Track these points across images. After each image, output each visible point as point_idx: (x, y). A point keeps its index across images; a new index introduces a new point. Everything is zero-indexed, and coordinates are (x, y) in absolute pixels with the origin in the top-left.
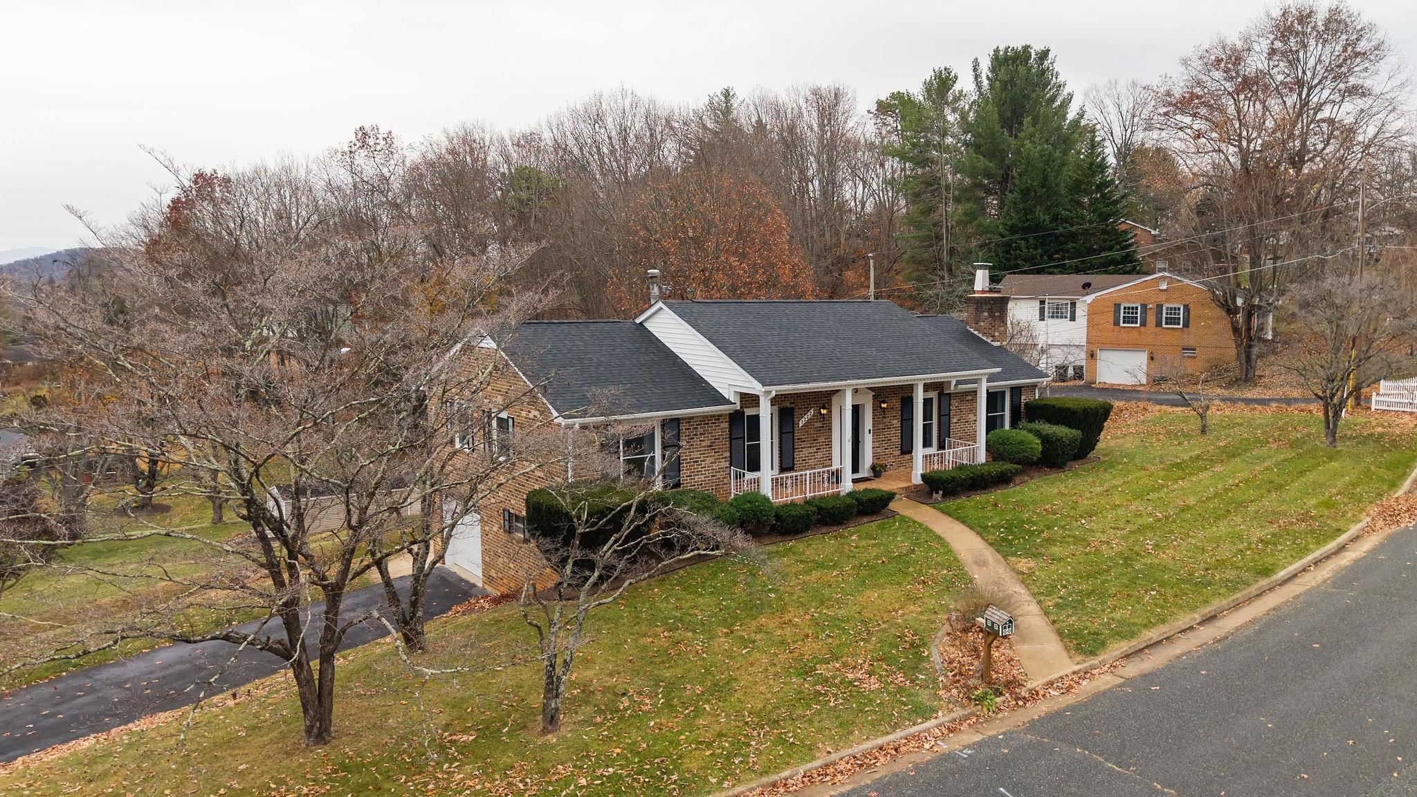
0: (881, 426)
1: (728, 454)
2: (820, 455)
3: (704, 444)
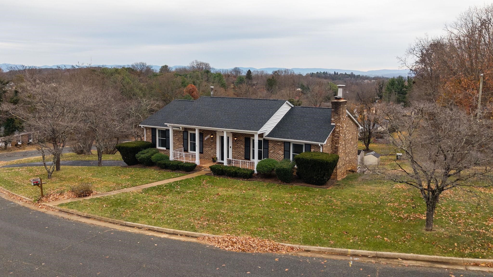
0: (236, 146)
1: (183, 143)
2: (212, 151)
3: (176, 138)
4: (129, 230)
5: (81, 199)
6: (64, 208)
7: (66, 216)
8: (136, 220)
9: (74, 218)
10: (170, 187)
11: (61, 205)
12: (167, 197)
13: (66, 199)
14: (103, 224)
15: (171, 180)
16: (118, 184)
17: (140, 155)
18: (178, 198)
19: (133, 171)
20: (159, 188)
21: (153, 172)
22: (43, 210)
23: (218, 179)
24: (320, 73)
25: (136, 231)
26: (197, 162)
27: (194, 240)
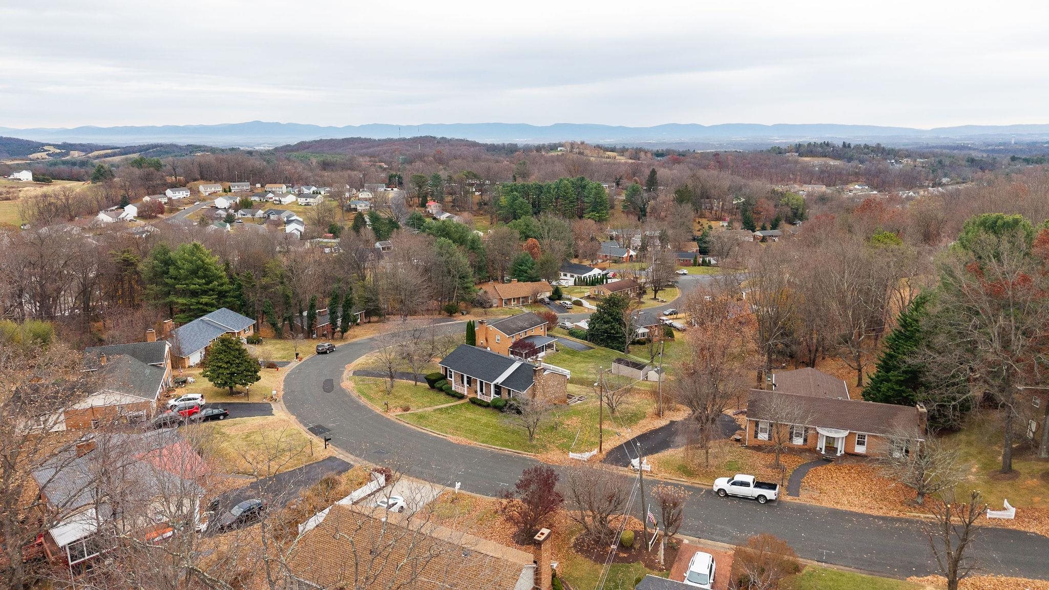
4: (423, 431)
5: (405, 413)
6: (398, 417)
7: (399, 422)
8: (426, 427)
9: (402, 423)
10: (447, 409)
11: (397, 415)
12: (443, 416)
13: (399, 412)
14: (413, 427)
15: (452, 404)
16: (423, 404)
17: (437, 385)
18: (448, 416)
19: (433, 394)
20: (441, 410)
21: (442, 396)
22: (389, 417)
23: (472, 406)
24: (814, 145)
25: (426, 432)
26: (466, 393)
27: (445, 438)
